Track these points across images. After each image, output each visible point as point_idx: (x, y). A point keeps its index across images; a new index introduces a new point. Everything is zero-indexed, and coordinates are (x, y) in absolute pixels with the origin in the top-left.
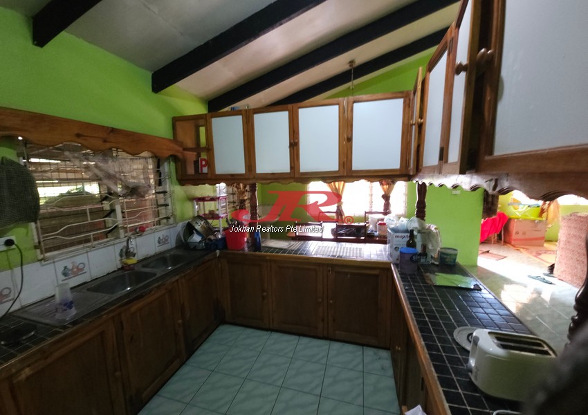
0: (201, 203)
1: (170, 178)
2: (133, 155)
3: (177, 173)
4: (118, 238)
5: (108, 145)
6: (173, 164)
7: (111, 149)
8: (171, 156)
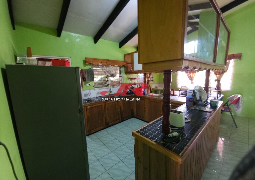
0: (132, 80)
1: (123, 72)
2: (113, 66)
3: (125, 70)
4: (109, 87)
5: (107, 64)
6: (124, 68)
7: (108, 65)
8: (123, 66)
